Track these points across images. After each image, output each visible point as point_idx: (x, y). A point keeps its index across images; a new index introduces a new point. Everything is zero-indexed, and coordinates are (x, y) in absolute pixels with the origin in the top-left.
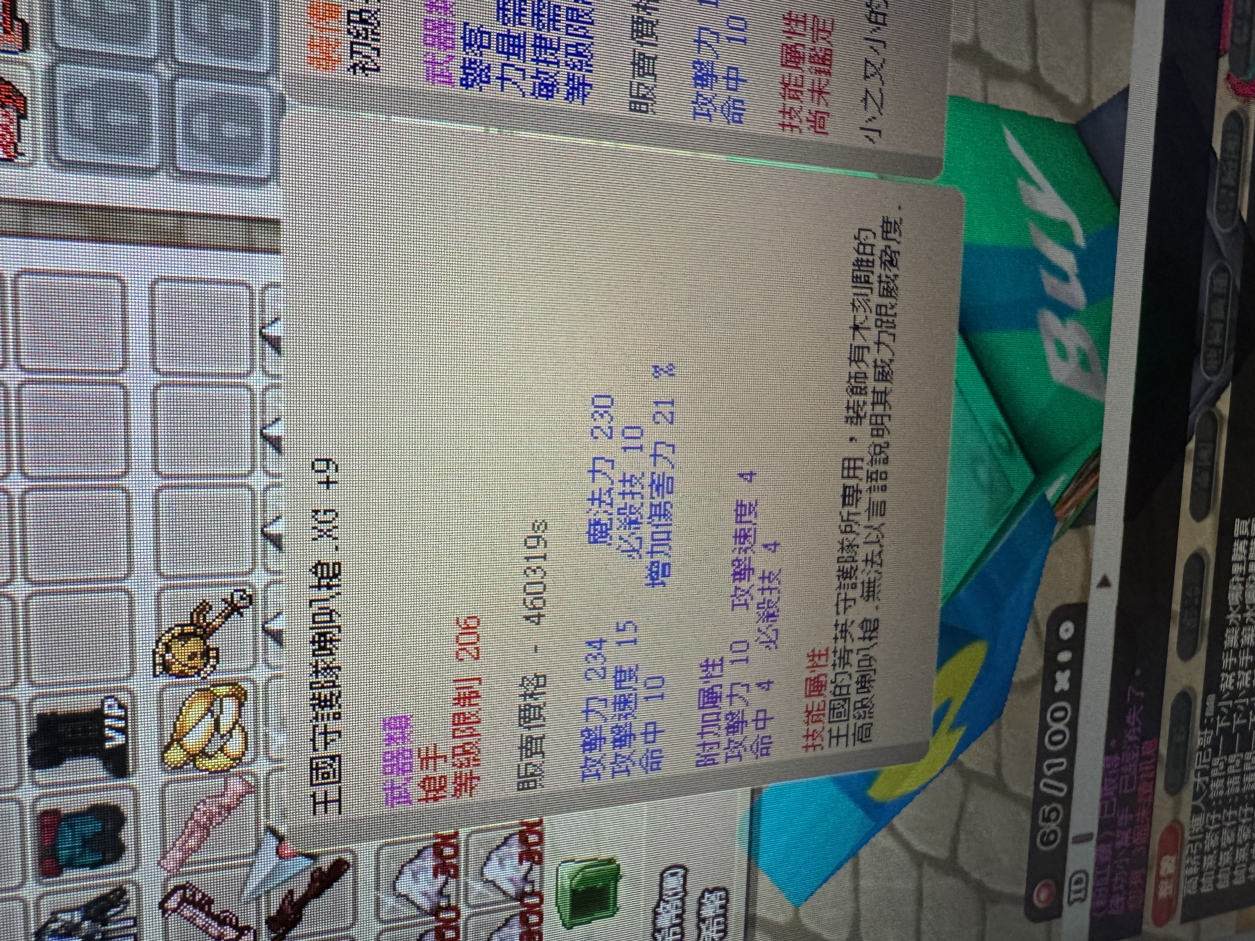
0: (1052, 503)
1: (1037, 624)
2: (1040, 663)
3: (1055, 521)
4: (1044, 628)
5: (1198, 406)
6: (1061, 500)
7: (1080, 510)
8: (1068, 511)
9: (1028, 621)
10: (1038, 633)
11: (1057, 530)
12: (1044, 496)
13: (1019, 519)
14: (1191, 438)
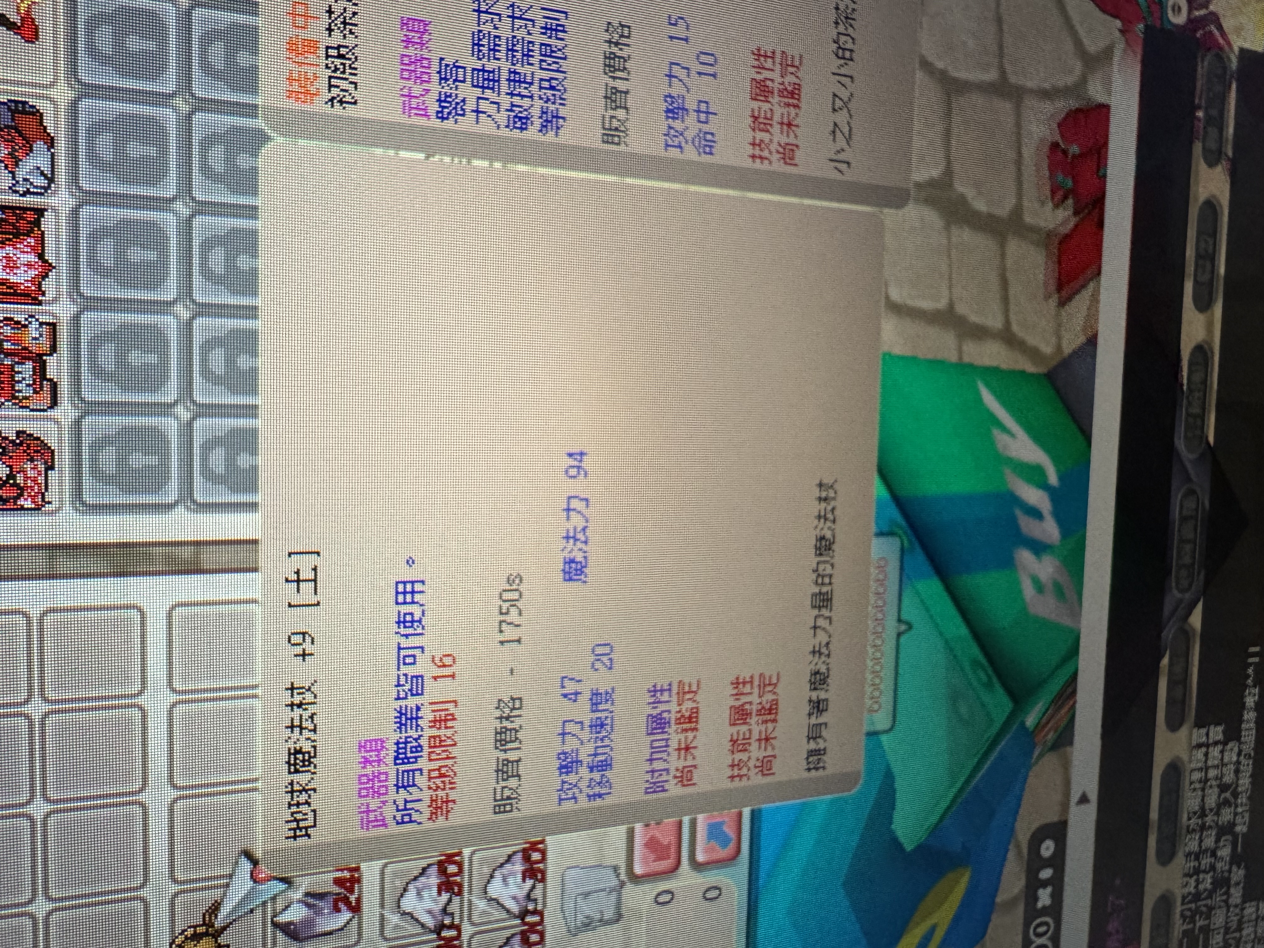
0: (1031, 729)
1: (1018, 846)
2: (1022, 883)
3: (1034, 746)
4: (1025, 851)
5: (1171, 623)
6: (1039, 727)
7: (1057, 734)
8: (1046, 735)
9: (1009, 843)
10: (1019, 853)
11: (1036, 753)
12: (1023, 724)
13: (999, 748)
14: (1165, 653)
